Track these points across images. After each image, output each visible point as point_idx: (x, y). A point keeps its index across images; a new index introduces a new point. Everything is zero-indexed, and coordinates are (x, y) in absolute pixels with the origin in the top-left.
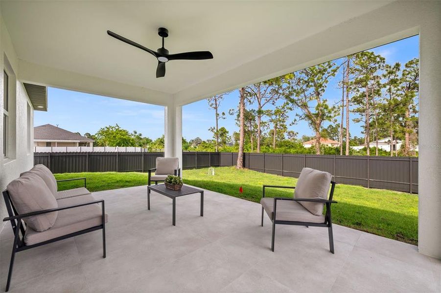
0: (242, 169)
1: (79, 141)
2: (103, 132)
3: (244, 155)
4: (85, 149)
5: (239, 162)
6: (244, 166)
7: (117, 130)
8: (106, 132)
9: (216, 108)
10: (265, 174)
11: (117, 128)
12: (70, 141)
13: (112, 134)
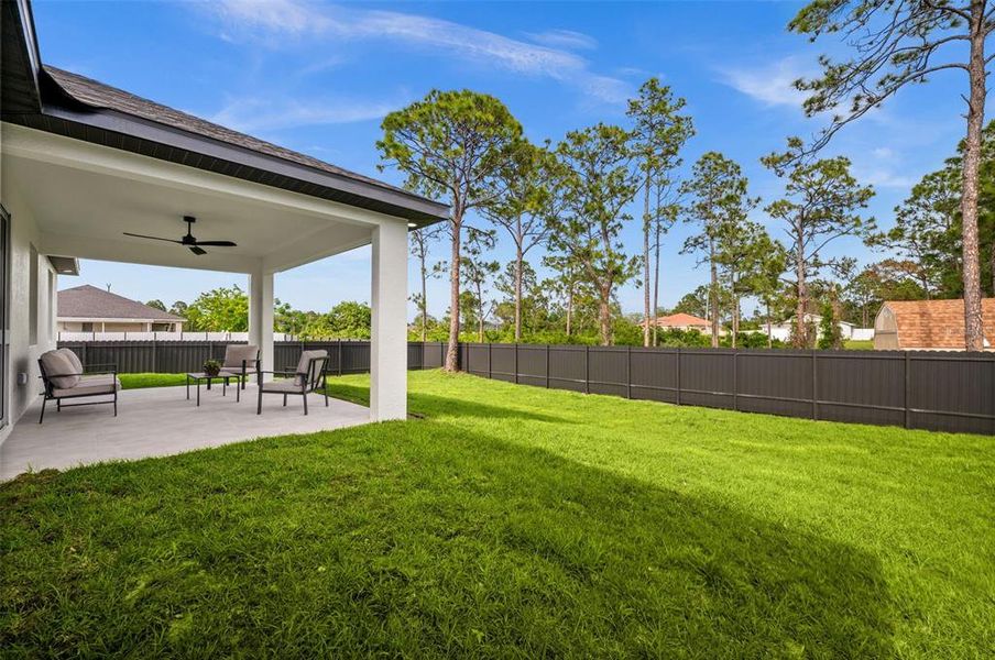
0: (453, 372)
1: (152, 321)
2: (206, 301)
3: (459, 347)
4: (163, 336)
5: (450, 359)
6: (459, 366)
7: (236, 297)
8: (213, 302)
9: (422, 257)
10: (491, 381)
11: (236, 292)
12: (133, 320)
13: (227, 305)
